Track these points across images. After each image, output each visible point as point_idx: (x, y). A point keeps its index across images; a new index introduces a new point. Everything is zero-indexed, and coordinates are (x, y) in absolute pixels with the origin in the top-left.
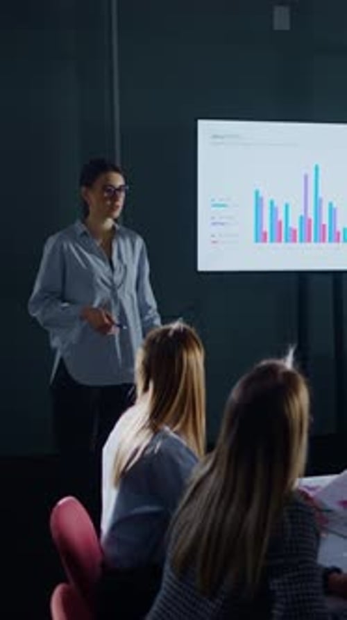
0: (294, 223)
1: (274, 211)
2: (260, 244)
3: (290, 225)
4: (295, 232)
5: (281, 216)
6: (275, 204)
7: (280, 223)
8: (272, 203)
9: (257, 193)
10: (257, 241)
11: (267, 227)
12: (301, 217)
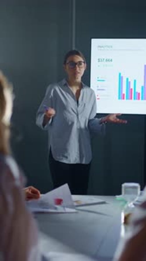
0: (139, 90)
1: (128, 83)
2: (120, 100)
3: (137, 91)
4: (139, 94)
5: (132, 87)
6: (129, 80)
7: (131, 90)
8: (127, 79)
9: (120, 74)
10: (119, 98)
11: (124, 91)
12: (142, 87)
